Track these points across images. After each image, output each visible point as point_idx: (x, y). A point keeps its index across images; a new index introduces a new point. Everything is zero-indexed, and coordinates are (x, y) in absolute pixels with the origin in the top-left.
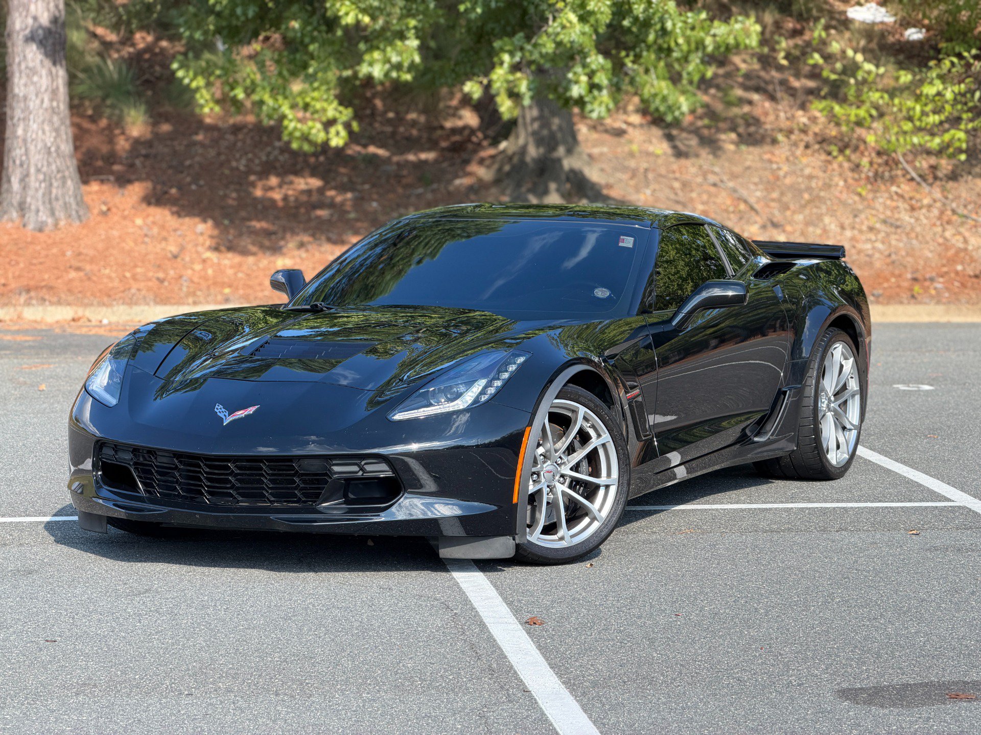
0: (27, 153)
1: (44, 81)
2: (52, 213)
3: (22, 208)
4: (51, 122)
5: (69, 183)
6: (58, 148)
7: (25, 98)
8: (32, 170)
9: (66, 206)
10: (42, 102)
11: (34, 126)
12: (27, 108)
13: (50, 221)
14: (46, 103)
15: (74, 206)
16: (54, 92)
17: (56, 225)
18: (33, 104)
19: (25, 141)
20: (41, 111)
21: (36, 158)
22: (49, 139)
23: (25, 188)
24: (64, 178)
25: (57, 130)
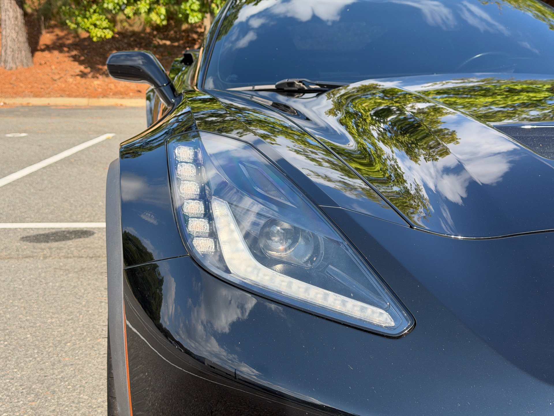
0: (6, 41)
1: (11, 14)
2: (16, 63)
3: (5, 62)
4: (15, 29)
5: (23, 52)
6: (18, 40)
7: (5, 21)
8: (8, 48)
9: (22, 62)
10: (11, 21)
11: (8, 31)
12: (5, 25)
13: (14, 66)
14: (13, 22)
15: (25, 61)
16: (16, 18)
17: (17, 68)
18: (8, 23)
19: (6, 37)
20: (11, 26)
21: (9, 43)
22: (14, 35)
23: (6, 54)
24: (21, 51)
25: (18, 33)
